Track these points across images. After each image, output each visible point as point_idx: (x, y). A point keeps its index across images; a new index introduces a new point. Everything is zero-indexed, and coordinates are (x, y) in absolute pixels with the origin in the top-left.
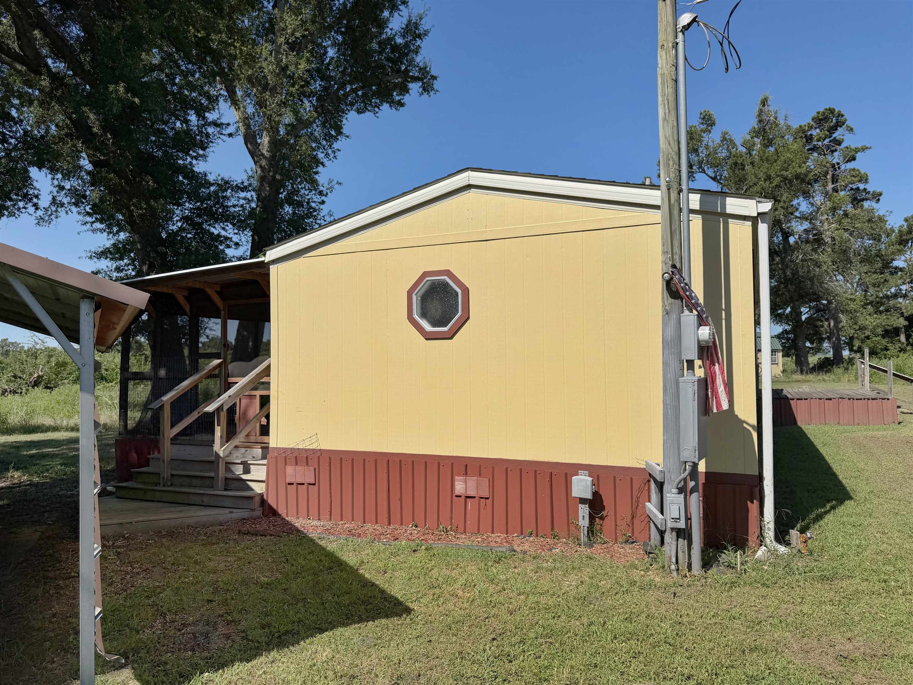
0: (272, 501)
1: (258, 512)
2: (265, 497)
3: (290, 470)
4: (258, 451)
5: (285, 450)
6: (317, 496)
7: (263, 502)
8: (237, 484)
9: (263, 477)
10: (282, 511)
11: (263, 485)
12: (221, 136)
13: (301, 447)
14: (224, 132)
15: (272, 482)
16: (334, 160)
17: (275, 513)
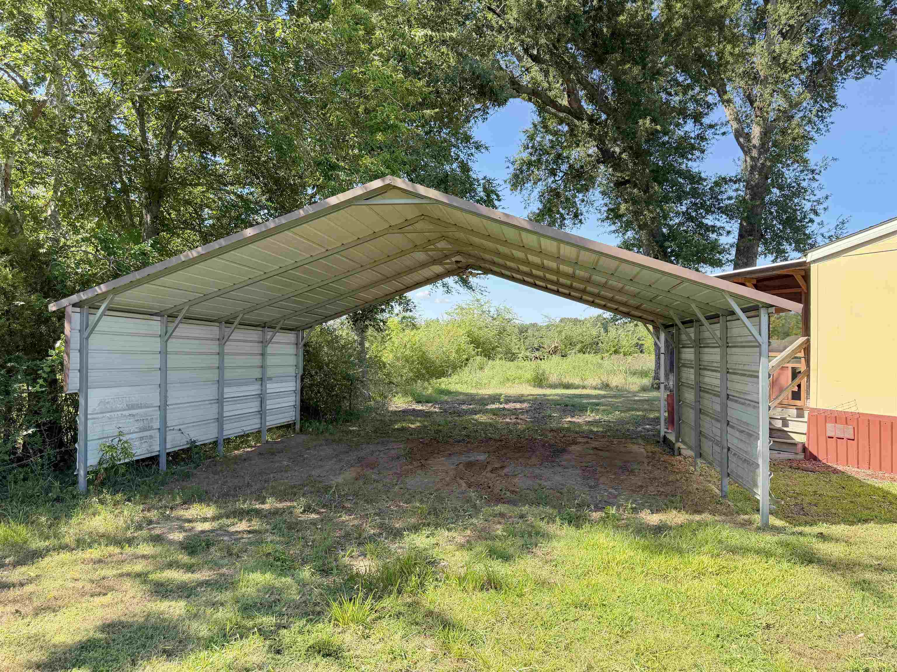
0: (812, 449)
1: (801, 456)
2: (806, 445)
3: (830, 426)
4: (793, 412)
5: (825, 411)
6: (856, 449)
7: (805, 449)
8: (779, 434)
9: (805, 430)
10: (821, 457)
11: (805, 436)
12: (716, 136)
13: (840, 409)
14: (718, 132)
15: (813, 435)
16: (827, 134)
17: (815, 458)
